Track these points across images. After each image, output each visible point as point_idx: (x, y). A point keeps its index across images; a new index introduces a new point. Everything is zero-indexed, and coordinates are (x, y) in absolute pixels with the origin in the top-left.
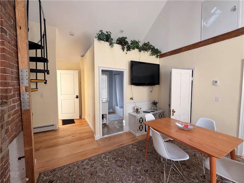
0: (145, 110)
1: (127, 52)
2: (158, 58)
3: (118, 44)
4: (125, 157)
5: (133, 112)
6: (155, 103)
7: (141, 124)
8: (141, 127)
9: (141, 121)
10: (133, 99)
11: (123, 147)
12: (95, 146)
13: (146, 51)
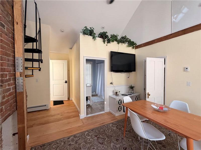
0: (123, 93)
1: (107, 44)
2: (134, 49)
3: (100, 37)
4: (106, 134)
5: (113, 95)
6: (132, 88)
7: (120, 106)
8: (120, 108)
9: (120, 103)
10: (112, 84)
11: (104, 126)
12: (80, 124)
13: (123, 43)
